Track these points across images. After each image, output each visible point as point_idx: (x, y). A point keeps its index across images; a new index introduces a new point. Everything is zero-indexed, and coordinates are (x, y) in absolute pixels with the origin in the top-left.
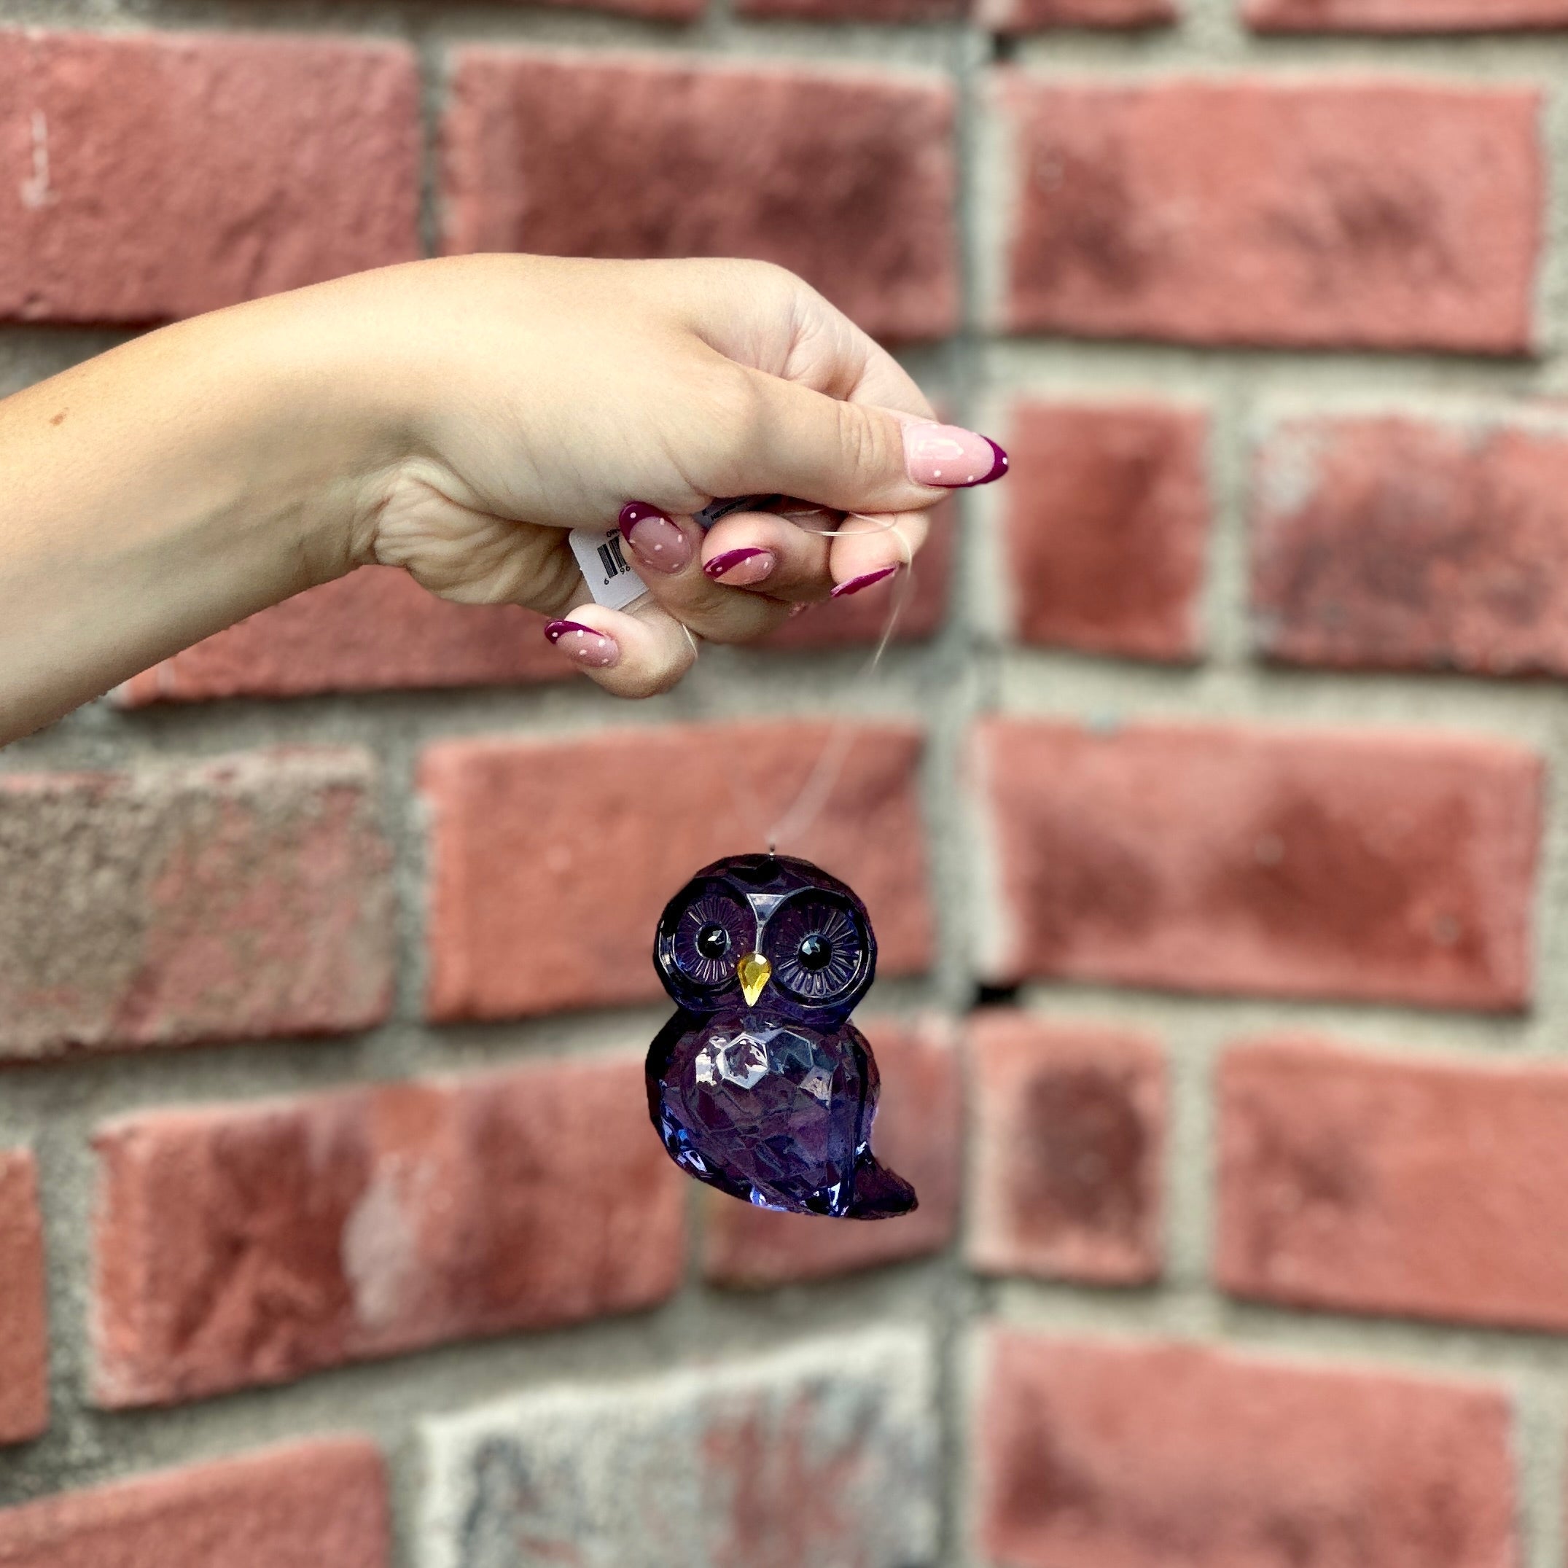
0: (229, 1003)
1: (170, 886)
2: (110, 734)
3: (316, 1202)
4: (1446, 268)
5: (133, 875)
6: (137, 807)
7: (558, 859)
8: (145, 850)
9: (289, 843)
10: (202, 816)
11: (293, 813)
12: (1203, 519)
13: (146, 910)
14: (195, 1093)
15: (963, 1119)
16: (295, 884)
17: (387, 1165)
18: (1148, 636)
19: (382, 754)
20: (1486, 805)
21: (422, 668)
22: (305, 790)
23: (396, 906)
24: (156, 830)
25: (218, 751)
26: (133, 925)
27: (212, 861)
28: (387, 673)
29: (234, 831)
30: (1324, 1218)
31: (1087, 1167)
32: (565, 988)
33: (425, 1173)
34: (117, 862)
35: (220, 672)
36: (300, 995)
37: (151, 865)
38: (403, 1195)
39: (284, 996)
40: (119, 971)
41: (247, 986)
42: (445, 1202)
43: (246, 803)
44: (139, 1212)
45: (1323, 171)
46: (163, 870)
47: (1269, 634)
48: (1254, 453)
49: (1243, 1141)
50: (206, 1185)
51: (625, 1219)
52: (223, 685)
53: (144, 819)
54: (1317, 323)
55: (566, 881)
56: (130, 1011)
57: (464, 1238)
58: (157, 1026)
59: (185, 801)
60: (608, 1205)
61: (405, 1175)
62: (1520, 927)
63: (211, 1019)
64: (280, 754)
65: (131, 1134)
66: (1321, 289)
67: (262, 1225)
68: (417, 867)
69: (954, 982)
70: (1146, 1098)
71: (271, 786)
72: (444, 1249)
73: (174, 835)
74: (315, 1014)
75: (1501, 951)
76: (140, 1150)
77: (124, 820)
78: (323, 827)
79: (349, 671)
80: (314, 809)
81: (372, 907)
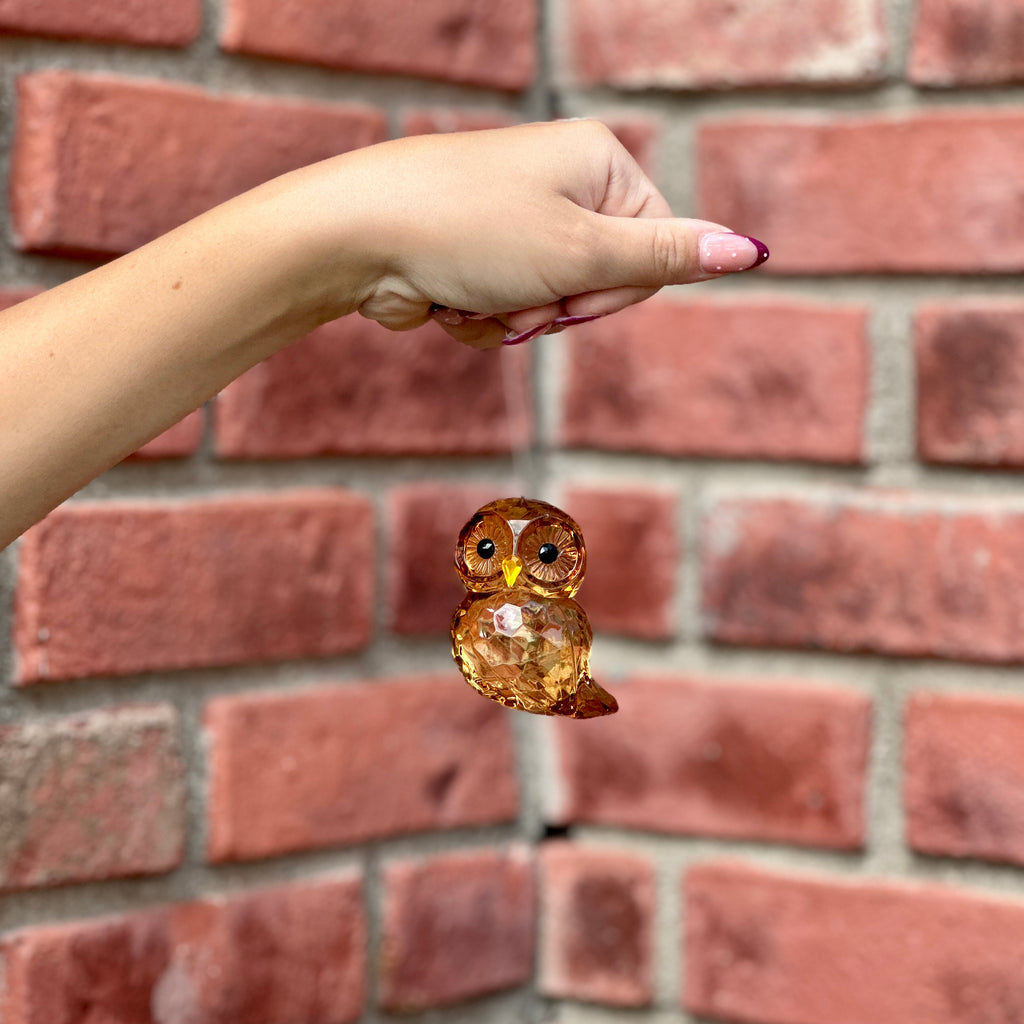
0: (83, 860)
1: (45, 792)
2: (10, 703)
3: (136, 977)
4: (814, 413)
5: (22, 787)
6: (24, 746)
7: (288, 764)
8: (30, 771)
9: (120, 763)
10: (66, 750)
11: (122, 745)
12: (675, 556)
13: (29, 808)
14: (62, 915)
15: (536, 906)
16: (123, 788)
17: (181, 951)
18: (643, 624)
19: (179, 706)
20: (838, 728)
21: (204, 655)
22: (130, 731)
23: (188, 796)
24: (37, 759)
25: (77, 709)
26: (20, 817)
27: (71, 776)
28: (182, 658)
29: (85, 758)
30: (746, 969)
31: (609, 935)
32: (293, 839)
33: (205, 955)
34: (12, 780)
35: (78, 664)
36: (126, 853)
37: (33, 781)
38: (191, 970)
39: (116, 853)
40: (13, 844)
41: (93, 849)
42: (216, 971)
43: (94, 741)
44: (23, 989)
45: (744, 354)
46: (41, 783)
47: (713, 625)
48: (704, 520)
49: (699, 923)
50: (66, 971)
51: (329, 976)
52: (79, 671)
53: (29, 753)
54: (740, 443)
55: (293, 778)
56: (19, 868)
57: (228, 993)
58: (37, 876)
59: (54, 742)
60: (318, 968)
61: (192, 958)
62: (858, 800)
63: (72, 870)
64: (116, 709)
65: (19, 942)
66: (741, 424)
67: (101, 993)
68: (201, 772)
69: (531, 824)
70: (642, 895)
71: (108, 729)
72: (216, 1000)
73: (48, 762)
74: (136, 864)
75: (848, 815)
76: (25, 952)
77: (17, 755)
78: (142, 753)
79: (158, 659)
80: (136, 742)
81: (171, 798)
